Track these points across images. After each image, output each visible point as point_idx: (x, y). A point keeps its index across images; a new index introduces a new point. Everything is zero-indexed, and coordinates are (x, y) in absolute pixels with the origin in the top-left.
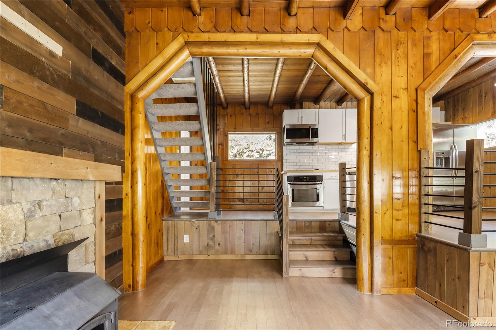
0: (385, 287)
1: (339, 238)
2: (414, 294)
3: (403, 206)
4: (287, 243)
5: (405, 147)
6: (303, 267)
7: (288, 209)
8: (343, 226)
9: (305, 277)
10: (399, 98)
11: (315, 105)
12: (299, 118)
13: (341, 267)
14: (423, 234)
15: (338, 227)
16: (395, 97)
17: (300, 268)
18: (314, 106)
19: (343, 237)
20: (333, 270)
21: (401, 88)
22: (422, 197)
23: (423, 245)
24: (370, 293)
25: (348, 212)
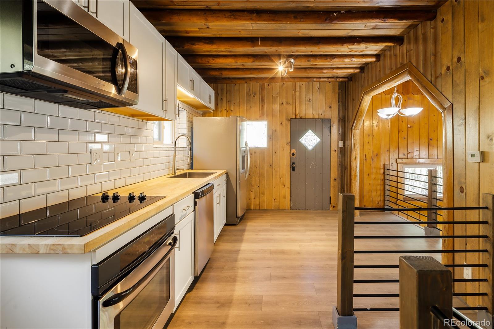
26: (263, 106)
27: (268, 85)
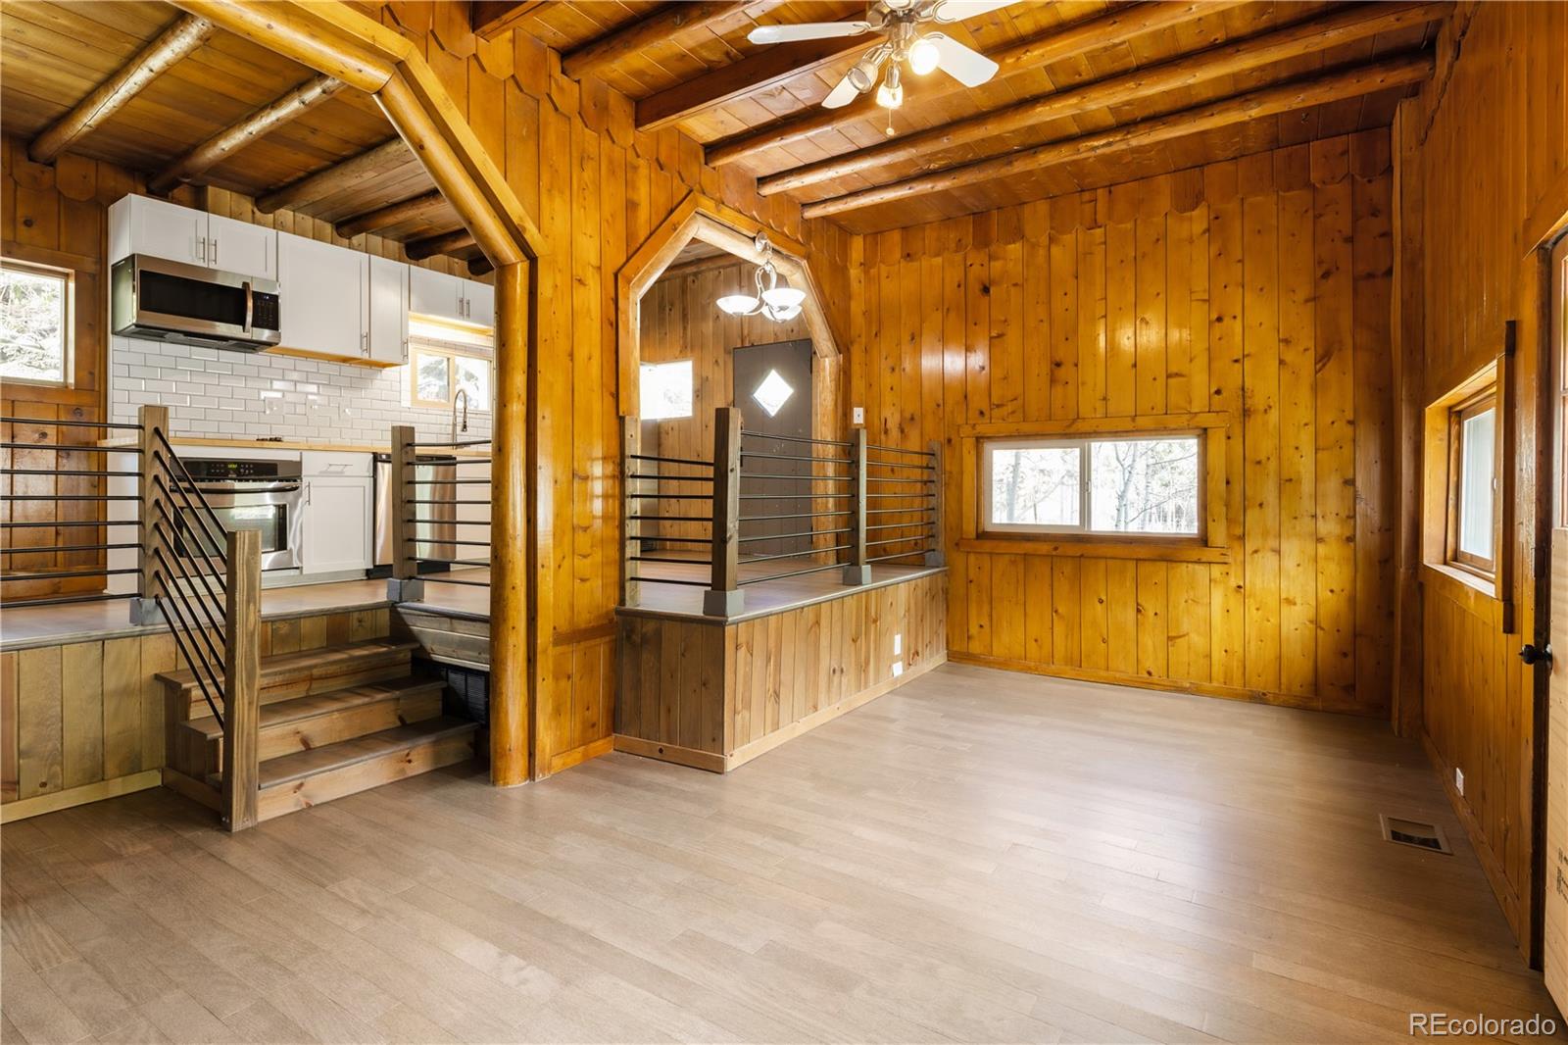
0: (557, 754)
1: (401, 656)
2: (612, 751)
3: (592, 546)
4: (250, 703)
5: (597, 407)
6: (310, 772)
7: (255, 580)
8: (409, 620)
9: (317, 805)
10: (584, 285)
11: (255, 210)
12: (197, 242)
13: (430, 740)
14: (629, 605)
15: (389, 623)
16: (579, 280)
17: (298, 782)
18: (253, 212)
19: (412, 650)
20: (408, 755)
21: (589, 264)
22: (627, 522)
23: (630, 632)
24: (528, 782)
25: (419, 574)
26: (685, 328)
27: (694, 281)
